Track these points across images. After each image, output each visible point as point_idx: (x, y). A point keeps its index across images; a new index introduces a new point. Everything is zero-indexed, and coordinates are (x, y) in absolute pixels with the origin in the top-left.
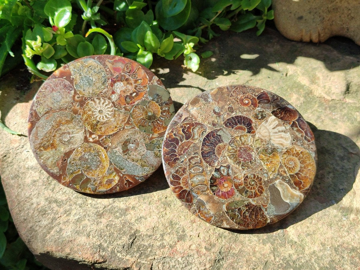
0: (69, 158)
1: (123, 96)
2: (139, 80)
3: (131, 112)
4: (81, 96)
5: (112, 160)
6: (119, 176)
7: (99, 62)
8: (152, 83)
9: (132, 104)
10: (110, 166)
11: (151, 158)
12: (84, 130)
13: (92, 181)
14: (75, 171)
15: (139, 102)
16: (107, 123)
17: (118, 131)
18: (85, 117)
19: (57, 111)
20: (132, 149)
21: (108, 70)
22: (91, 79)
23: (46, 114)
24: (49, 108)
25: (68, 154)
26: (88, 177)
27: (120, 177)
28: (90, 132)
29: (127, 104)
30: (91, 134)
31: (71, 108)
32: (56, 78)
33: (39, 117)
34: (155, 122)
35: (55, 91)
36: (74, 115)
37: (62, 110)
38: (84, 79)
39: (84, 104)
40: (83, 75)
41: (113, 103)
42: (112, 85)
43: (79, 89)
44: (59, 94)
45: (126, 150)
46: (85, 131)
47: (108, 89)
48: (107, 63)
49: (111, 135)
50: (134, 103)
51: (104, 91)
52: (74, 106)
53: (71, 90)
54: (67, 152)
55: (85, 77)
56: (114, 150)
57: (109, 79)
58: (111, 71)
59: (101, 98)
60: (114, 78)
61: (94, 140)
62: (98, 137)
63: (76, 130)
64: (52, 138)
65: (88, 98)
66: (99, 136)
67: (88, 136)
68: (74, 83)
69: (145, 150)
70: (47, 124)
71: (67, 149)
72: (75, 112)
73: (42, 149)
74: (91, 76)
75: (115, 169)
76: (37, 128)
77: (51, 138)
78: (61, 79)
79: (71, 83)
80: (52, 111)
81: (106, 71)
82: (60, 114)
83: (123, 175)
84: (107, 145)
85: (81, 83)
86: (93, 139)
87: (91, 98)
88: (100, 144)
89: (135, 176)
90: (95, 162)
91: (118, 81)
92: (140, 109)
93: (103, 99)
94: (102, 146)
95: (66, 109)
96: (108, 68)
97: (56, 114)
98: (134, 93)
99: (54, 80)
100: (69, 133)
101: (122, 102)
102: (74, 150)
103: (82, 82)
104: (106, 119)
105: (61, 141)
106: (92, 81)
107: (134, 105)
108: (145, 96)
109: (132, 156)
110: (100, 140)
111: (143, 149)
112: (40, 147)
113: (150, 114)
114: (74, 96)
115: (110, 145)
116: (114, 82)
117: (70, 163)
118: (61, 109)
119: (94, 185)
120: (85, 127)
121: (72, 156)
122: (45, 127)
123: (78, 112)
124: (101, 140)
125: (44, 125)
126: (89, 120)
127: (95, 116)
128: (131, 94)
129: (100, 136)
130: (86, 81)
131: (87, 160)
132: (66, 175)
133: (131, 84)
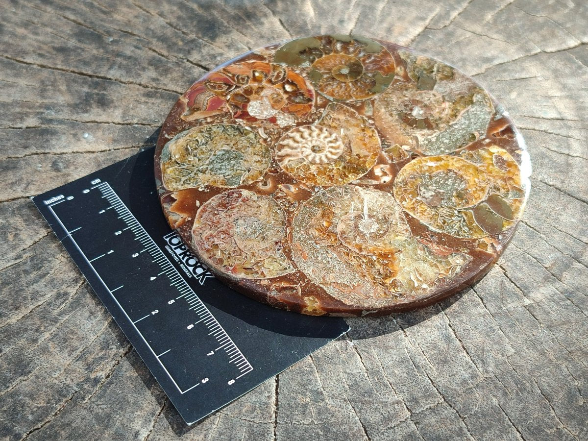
0: (427, 228)
1: (286, 106)
2: (254, 75)
3: (331, 99)
4: (262, 178)
5: (447, 151)
6: (489, 145)
7: (180, 132)
8: (270, 57)
9: (311, 95)
10: (461, 157)
11: (453, 86)
12: (357, 187)
13: (498, 193)
14: (464, 221)
15: (311, 84)
16: (349, 144)
17: (376, 128)
18: (321, 180)
19: (288, 231)
20: (425, 113)
21: (209, 120)
22: (222, 153)
23: (290, 258)
24: (277, 247)
25: (417, 229)
26: (484, 197)
27: (494, 142)
28: (365, 176)
29: (310, 103)
30: (371, 175)
31: (289, 202)
32: (191, 223)
33: (294, 274)
34: (368, 66)
35: (230, 228)
36: (311, 199)
37: (289, 221)
38: (218, 166)
39: (287, 175)
40: (205, 167)
41: (299, 124)
42: (254, 119)
43: (242, 179)
44: (241, 222)
45: (427, 124)
46: (360, 185)
47: (260, 127)
48: (191, 119)
49: (382, 141)
50: (309, 91)
51: (264, 136)
52: (286, 196)
53: (240, 195)
54: (409, 229)
55: (212, 162)
56: (421, 143)
57: (235, 122)
58: (216, 115)
59: (281, 143)
60: (235, 113)
61: (388, 172)
62: (382, 166)
63: (353, 203)
64: (363, 253)
65: (273, 167)
66: (378, 163)
67: (375, 182)
68: (221, 186)
69: (431, 92)
70: (319, 258)
71: (404, 228)
72: (304, 195)
73: (389, 281)
74: (213, 153)
75: (472, 148)
76: (325, 283)
77: (364, 257)
78: (199, 211)
79: (219, 193)
80: (286, 241)
81: (211, 123)
82: (299, 226)
83: (487, 137)
84: (406, 153)
85: (227, 174)
86: (385, 174)
87: (274, 160)
88: (402, 164)
89: (492, 119)
90: (447, 180)
91: (245, 106)
92: (330, 84)
93: (283, 140)
94: (408, 161)
95: (289, 212)
96: (205, 118)
97: (296, 236)
98: (284, 88)
99: (196, 225)
100: (360, 217)
101: (303, 110)
102: (407, 215)
103: (224, 171)
104: (339, 143)
105: (376, 237)
106: (228, 152)
107: (316, 91)
108: (298, 72)
109: (443, 115)
110: (390, 162)
111: (427, 97)
112: (383, 284)
113: (345, 71)
114: (259, 192)
115: (405, 147)
116: (245, 115)
117: (441, 228)
118: (287, 223)
119: (508, 191)
120: (351, 183)
121: (424, 221)
122: (329, 266)
123: (305, 190)
124: (392, 160)
125: (321, 265)
126: (331, 174)
127: (326, 161)
128: (286, 92)
129: (382, 161)
130: (226, 163)
131: (437, 194)
132: (474, 241)
133: (262, 88)
